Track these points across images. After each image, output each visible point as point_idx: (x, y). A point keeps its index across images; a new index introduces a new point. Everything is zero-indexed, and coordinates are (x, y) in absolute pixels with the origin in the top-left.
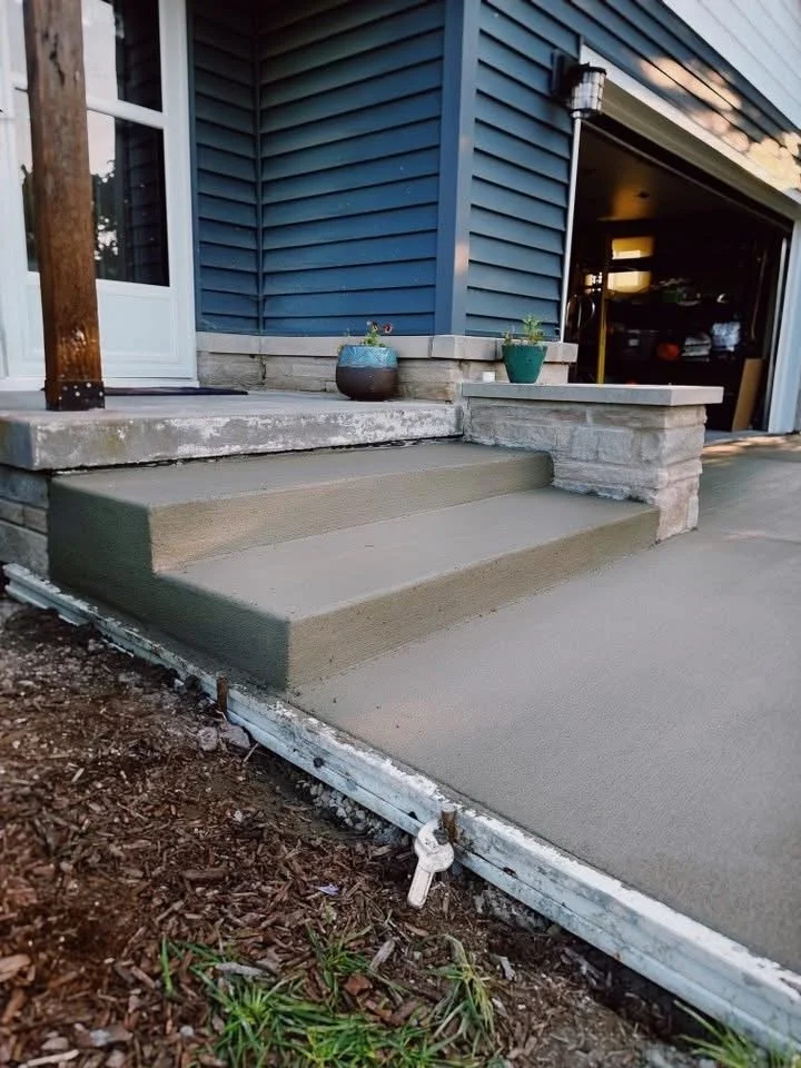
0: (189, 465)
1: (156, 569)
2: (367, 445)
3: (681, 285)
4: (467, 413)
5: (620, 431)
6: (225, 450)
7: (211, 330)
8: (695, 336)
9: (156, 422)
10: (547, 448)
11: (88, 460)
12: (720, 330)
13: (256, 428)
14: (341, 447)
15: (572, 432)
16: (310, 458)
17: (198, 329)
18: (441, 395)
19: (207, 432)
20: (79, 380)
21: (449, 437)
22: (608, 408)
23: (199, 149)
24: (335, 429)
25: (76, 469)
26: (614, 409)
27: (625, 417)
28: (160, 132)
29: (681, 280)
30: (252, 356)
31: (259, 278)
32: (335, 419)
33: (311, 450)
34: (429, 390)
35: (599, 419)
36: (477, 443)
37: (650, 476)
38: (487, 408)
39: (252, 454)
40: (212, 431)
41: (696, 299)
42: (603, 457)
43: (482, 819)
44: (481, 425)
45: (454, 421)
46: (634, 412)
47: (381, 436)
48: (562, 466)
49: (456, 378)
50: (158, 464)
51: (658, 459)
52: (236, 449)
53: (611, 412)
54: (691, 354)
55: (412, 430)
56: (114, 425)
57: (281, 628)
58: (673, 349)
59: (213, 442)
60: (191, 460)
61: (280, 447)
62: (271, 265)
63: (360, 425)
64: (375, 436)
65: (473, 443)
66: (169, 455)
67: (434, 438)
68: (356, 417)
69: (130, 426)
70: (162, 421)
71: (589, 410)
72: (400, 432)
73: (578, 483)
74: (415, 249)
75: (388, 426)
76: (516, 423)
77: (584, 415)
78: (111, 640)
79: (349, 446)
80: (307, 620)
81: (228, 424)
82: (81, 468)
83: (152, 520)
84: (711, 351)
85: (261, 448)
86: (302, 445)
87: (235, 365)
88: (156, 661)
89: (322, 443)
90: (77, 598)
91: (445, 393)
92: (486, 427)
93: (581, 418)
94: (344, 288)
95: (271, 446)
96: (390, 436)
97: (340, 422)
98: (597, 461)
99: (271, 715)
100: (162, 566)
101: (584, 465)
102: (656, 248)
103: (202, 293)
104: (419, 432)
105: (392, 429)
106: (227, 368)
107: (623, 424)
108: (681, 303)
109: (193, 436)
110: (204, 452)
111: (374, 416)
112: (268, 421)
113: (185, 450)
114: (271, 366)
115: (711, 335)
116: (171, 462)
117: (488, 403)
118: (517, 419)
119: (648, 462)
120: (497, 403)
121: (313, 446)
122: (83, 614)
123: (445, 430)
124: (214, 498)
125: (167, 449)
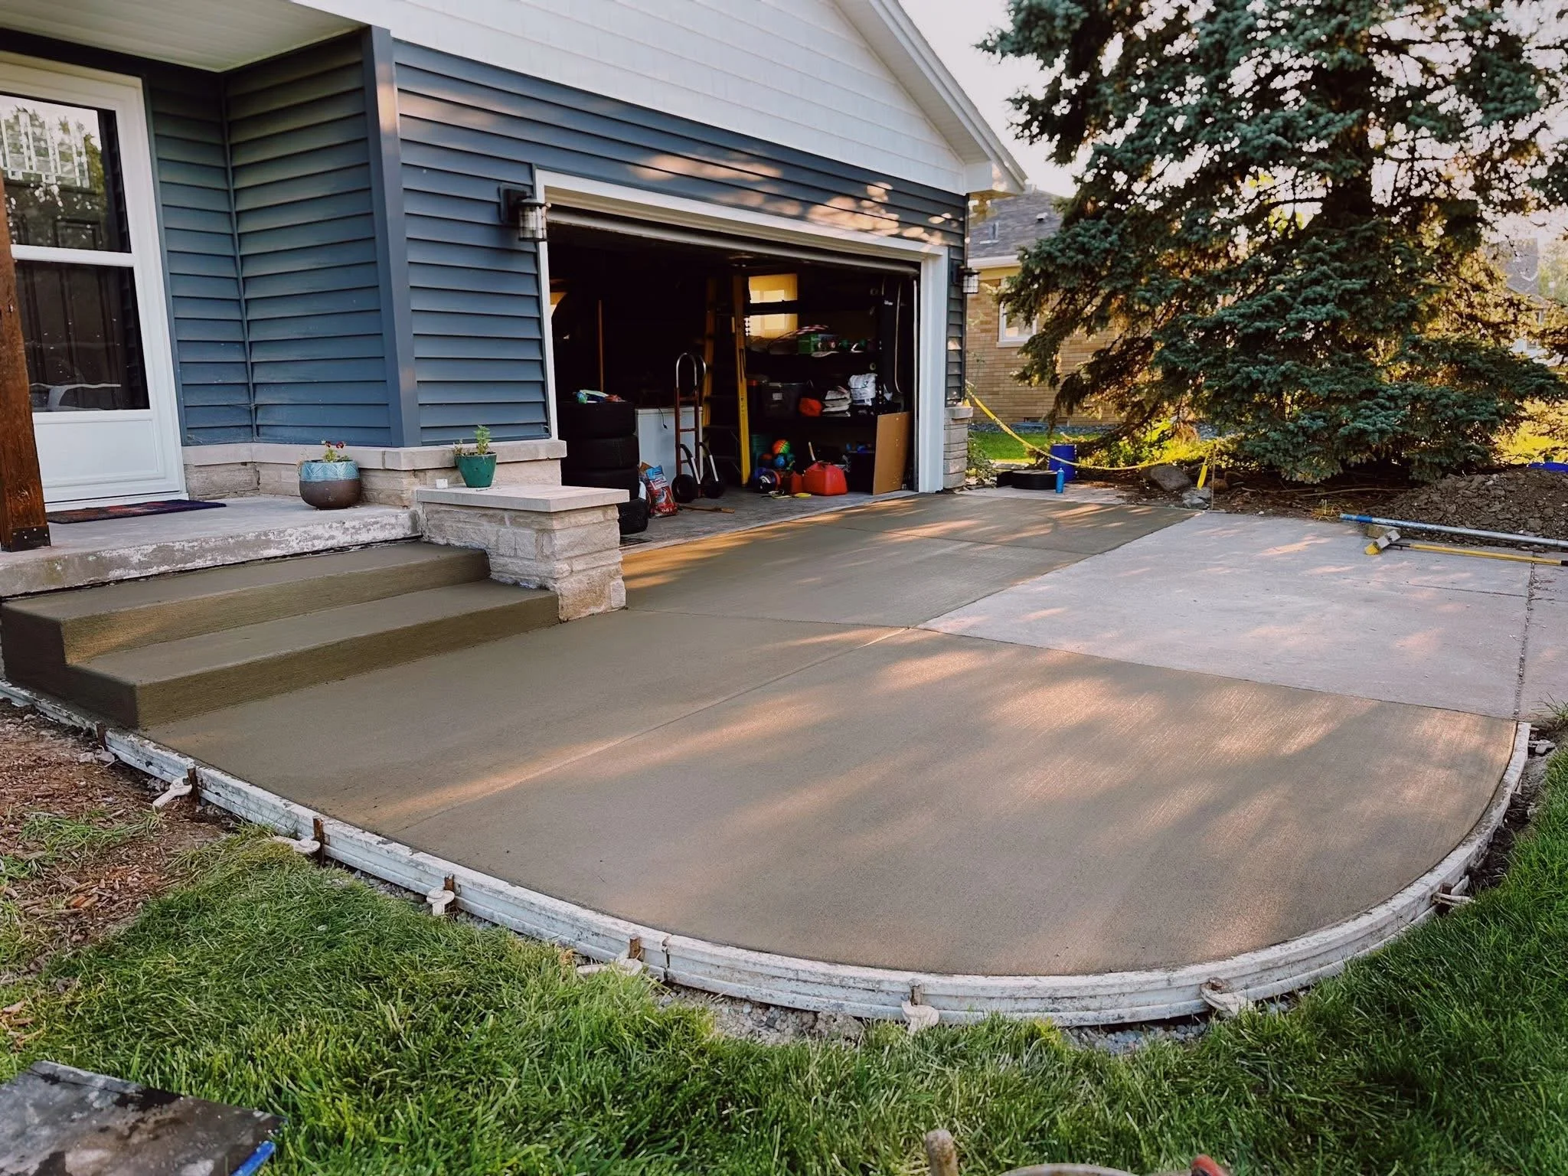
0: (121, 585)
1: (68, 661)
2: (305, 553)
3: (818, 332)
4: (423, 517)
5: (527, 532)
6: (154, 571)
7: (198, 444)
8: (835, 389)
9: (89, 554)
10: (483, 547)
11: (31, 588)
12: (856, 381)
13: (183, 550)
14: (276, 557)
15: (498, 531)
16: (242, 570)
17: (184, 444)
18: (397, 500)
19: (135, 559)
20: (26, 526)
21: (404, 539)
22: (518, 514)
23: (172, 278)
24: (268, 544)
25: (21, 595)
26: (522, 514)
27: (528, 521)
28: (131, 270)
29: (817, 327)
30: (245, 464)
31: (252, 388)
32: (266, 534)
33: (243, 563)
34: (389, 497)
35: (513, 521)
36: (432, 543)
37: (550, 568)
38: (438, 512)
39: (181, 572)
40: (139, 557)
41: (829, 349)
42: (520, 553)
43: (207, 771)
44: (435, 526)
45: (408, 523)
46: (533, 517)
47: (319, 545)
48: (495, 562)
49: (411, 487)
50: (93, 586)
51: (553, 553)
52: (163, 569)
53: (520, 517)
54: (833, 410)
55: (355, 537)
56: (51, 561)
57: (131, 689)
58: (815, 404)
59: (141, 565)
60: (122, 581)
61: (209, 563)
62: (260, 376)
63: (294, 538)
64: (313, 546)
65: (430, 543)
66: (101, 579)
67: (386, 541)
68: (289, 531)
69: (65, 560)
70: (94, 554)
71: (506, 515)
72: (342, 539)
73: (507, 576)
74: (371, 372)
75: (327, 535)
76: (460, 525)
77: (503, 518)
78: (45, 715)
79: (285, 556)
80: (150, 685)
81: (155, 550)
82: (26, 594)
83: (62, 629)
84: (851, 405)
85: (189, 566)
86: (231, 560)
87: (226, 474)
88: (71, 723)
89: (254, 557)
90: (23, 689)
91: (401, 499)
92: (439, 528)
93: (502, 521)
94: (320, 401)
95: (199, 563)
96: (330, 544)
97: (271, 537)
98: (516, 556)
99: (125, 741)
100: (72, 660)
101: (509, 560)
102: (801, 289)
103: (185, 410)
104: (365, 537)
105: (332, 537)
106: (215, 478)
107: (527, 526)
108: (815, 354)
109: (124, 563)
110: (134, 574)
111: (310, 528)
112: (196, 544)
113: (116, 574)
114: (263, 472)
115: (849, 388)
116: (104, 584)
117: (437, 507)
118: (460, 521)
119: (547, 557)
120: (444, 508)
121: (244, 560)
122: (26, 699)
123: (398, 533)
124: (114, 611)
125: (100, 574)
